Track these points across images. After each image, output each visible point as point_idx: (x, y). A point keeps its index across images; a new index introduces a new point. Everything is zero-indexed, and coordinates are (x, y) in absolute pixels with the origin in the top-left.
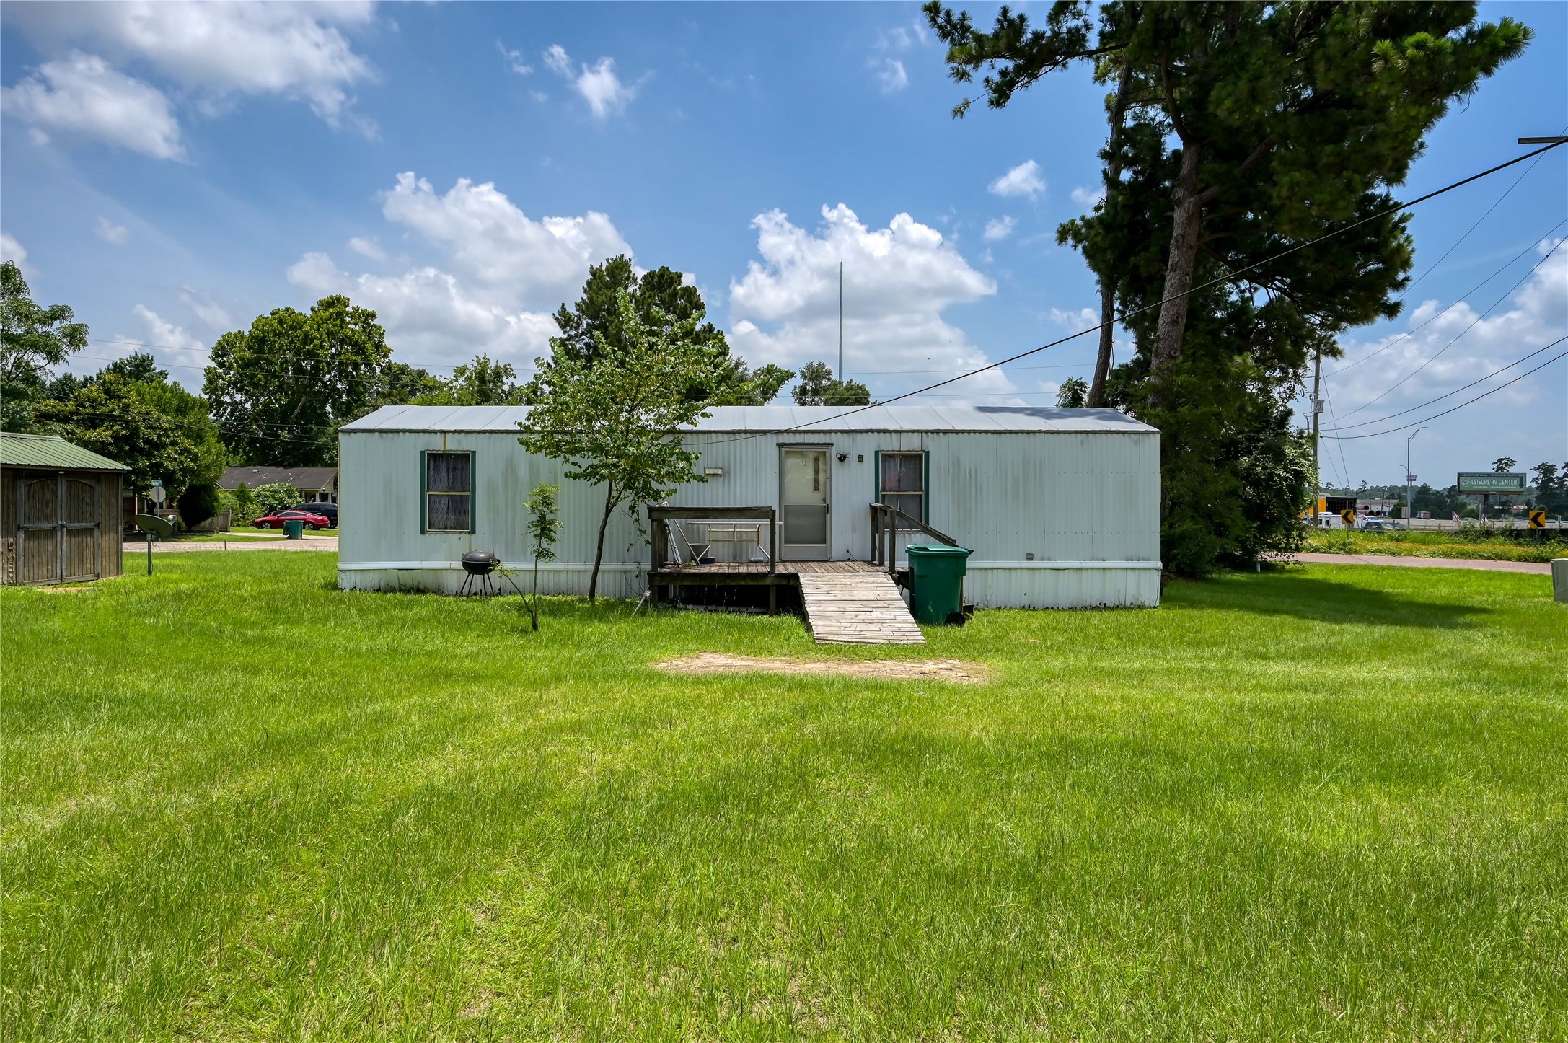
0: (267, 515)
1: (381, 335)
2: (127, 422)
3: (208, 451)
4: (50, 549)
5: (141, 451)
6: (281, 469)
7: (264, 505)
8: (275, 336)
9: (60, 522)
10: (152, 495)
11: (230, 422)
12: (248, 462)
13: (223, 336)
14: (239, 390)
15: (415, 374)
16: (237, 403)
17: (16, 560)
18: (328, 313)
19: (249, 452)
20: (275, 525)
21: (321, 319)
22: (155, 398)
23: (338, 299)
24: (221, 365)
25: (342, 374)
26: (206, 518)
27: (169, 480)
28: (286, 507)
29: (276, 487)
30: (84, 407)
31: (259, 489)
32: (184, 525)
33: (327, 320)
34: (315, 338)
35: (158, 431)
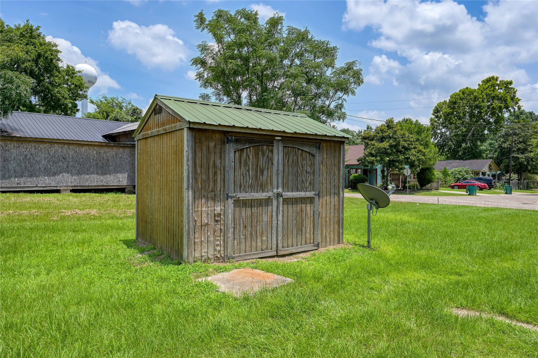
0: (456, 182)
1: (515, 92)
2: (395, 139)
3: (430, 152)
4: (265, 219)
5: (400, 152)
6: (462, 161)
7: (455, 177)
8: (460, 100)
9: (275, 191)
10: (405, 172)
11: (440, 141)
12: (448, 158)
13: (437, 104)
14: (444, 127)
15: (528, 114)
16: (443, 133)
17: (224, 232)
18: (487, 86)
19: (448, 154)
20: (461, 187)
21: (483, 89)
22: (407, 128)
23: (493, 78)
24: (437, 117)
25: (493, 114)
26: (428, 183)
27: (412, 165)
28: (466, 179)
29: (460, 169)
30: (379, 134)
31: (453, 170)
32: (419, 186)
33: (487, 88)
34: (480, 98)
35: (408, 142)
